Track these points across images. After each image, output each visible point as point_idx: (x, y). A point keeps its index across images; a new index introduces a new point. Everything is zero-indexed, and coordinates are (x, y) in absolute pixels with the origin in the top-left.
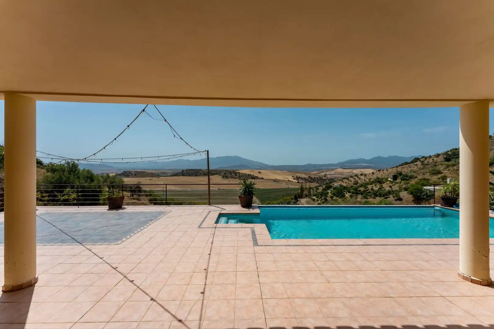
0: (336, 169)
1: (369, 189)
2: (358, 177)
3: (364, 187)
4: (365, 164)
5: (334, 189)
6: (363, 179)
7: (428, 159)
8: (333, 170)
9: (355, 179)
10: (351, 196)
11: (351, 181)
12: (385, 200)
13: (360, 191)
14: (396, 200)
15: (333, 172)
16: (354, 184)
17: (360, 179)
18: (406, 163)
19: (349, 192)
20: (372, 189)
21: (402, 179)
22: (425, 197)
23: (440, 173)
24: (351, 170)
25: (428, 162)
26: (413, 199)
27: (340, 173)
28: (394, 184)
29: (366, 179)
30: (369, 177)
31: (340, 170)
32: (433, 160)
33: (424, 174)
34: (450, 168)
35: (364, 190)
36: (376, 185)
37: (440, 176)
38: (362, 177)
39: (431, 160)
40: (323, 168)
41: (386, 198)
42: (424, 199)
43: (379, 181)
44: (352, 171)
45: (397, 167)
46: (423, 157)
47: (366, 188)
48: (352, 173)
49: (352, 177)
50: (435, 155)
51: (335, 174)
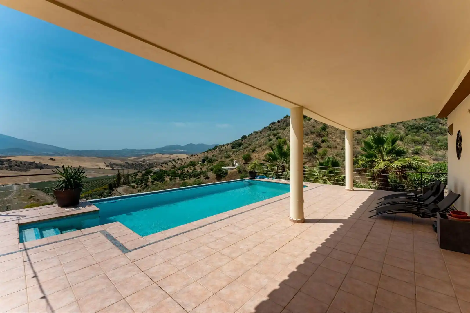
0: (155, 154)
1: (185, 172)
2: (175, 162)
3: (181, 170)
4: (180, 150)
5: (155, 173)
6: (180, 163)
7: (223, 147)
8: (152, 155)
9: (173, 163)
10: (171, 179)
11: (169, 165)
12: (198, 179)
13: (178, 173)
14: (205, 179)
15: (152, 158)
16: (173, 168)
17: (177, 163)
18: (210, 150)
19: (169, 176)
20: (188, 171)
21: (209, 162)
22: (223, 174)
23: (230, 157)
24: (169, 155)
25: (223, 149)
26: (215, 177)
27: (158, 159)
28: (203, 166)
29: (182, 164)
30: (185, 161)
31: (158, 155)
32: (225, 147)
33: (221, 158)
34: (235, 153)
35: (181, 173)
36: (190, 168)
37: (230, 159)
38: (179, 161)
39: (224, 148)
40: (142, 153)
41: (198, 178)
42: (222, 176)
43: (193, 164)
44: (170, 157)
45: (204, 152)
46: (220, 145)
47: (183, 171)
48: (170, 158)
49: (170, 161)
50: (226, 144)
51: (153, 160)
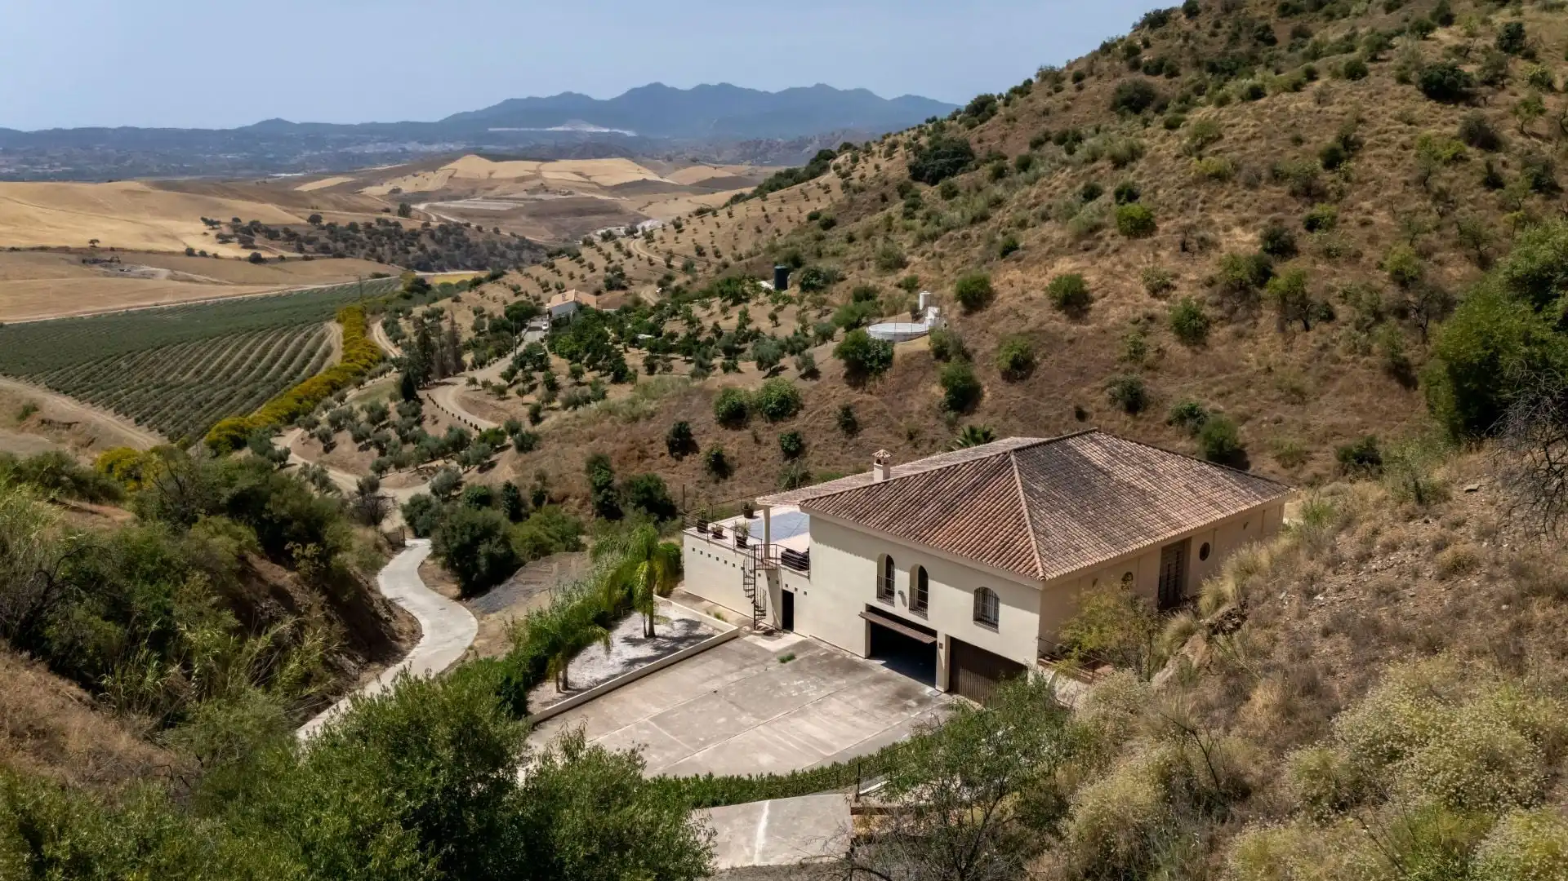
0: (452, 157)
4: (592, 129)
8: (432, 163)
15: (434, 181)
24: (532, 165)
27: (472, 188)
31: (472, 167)
40: (369, 149)
44: (537, 175)
48: (538, 182)
51: (445, 195)
